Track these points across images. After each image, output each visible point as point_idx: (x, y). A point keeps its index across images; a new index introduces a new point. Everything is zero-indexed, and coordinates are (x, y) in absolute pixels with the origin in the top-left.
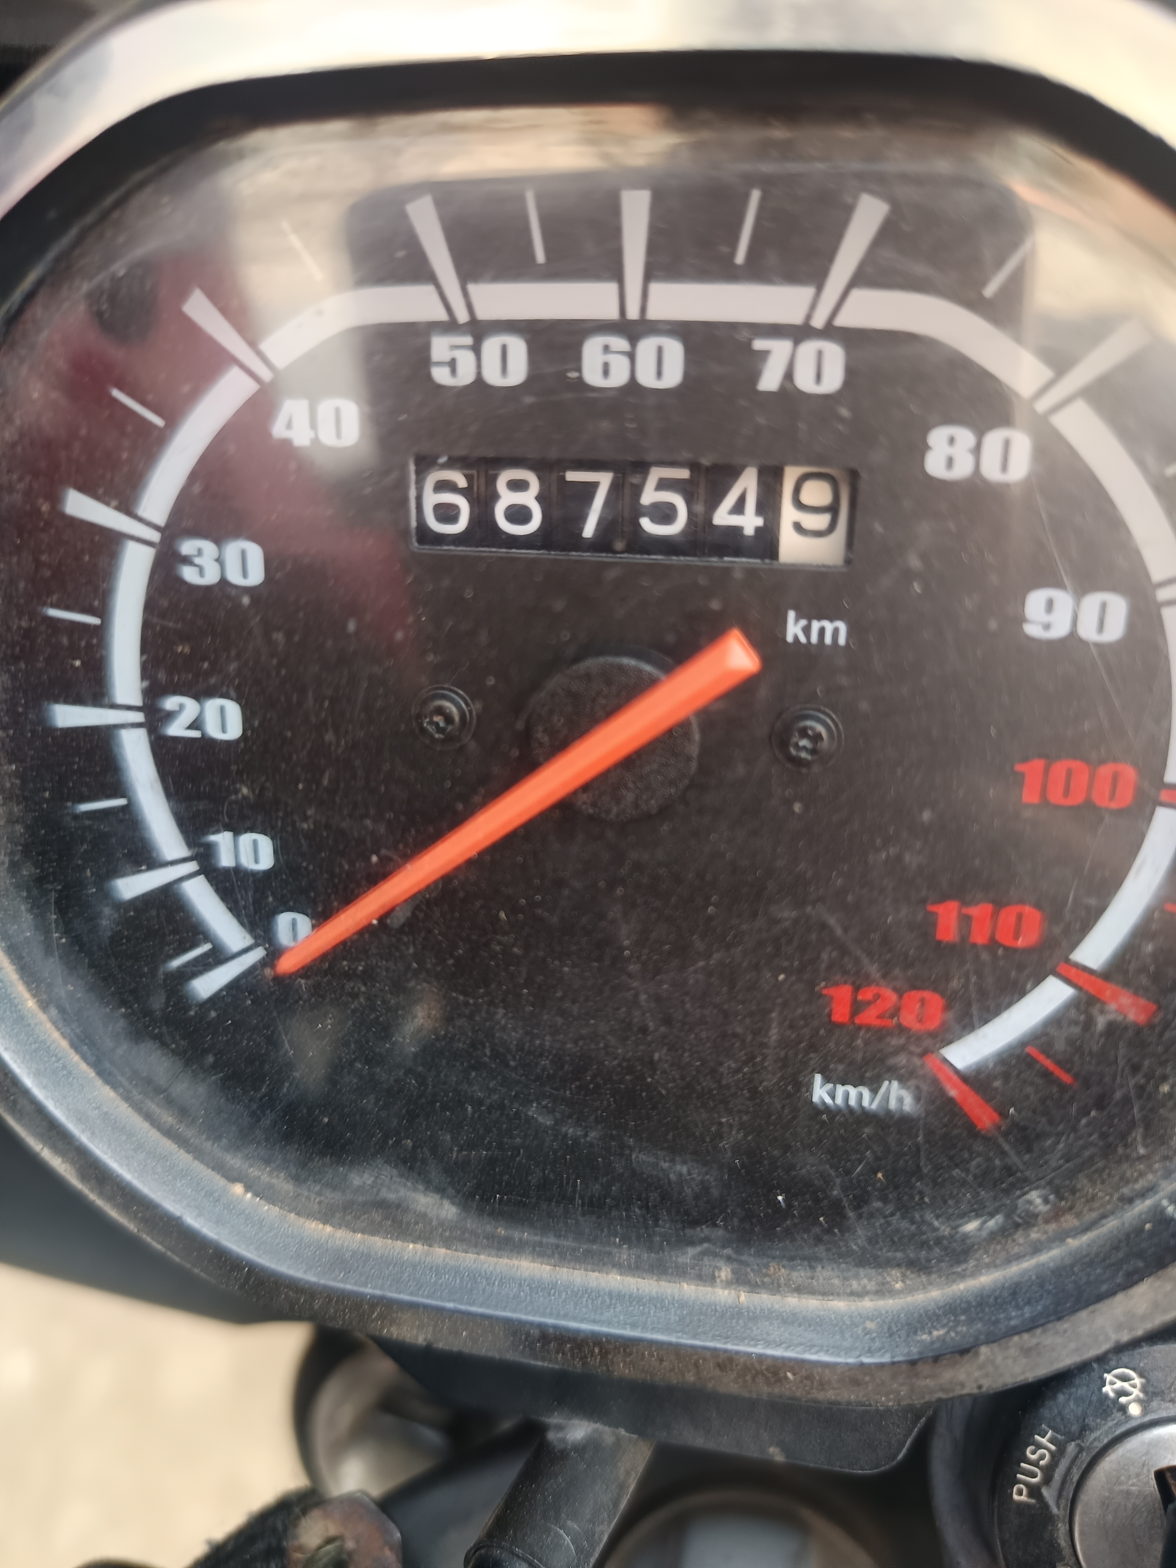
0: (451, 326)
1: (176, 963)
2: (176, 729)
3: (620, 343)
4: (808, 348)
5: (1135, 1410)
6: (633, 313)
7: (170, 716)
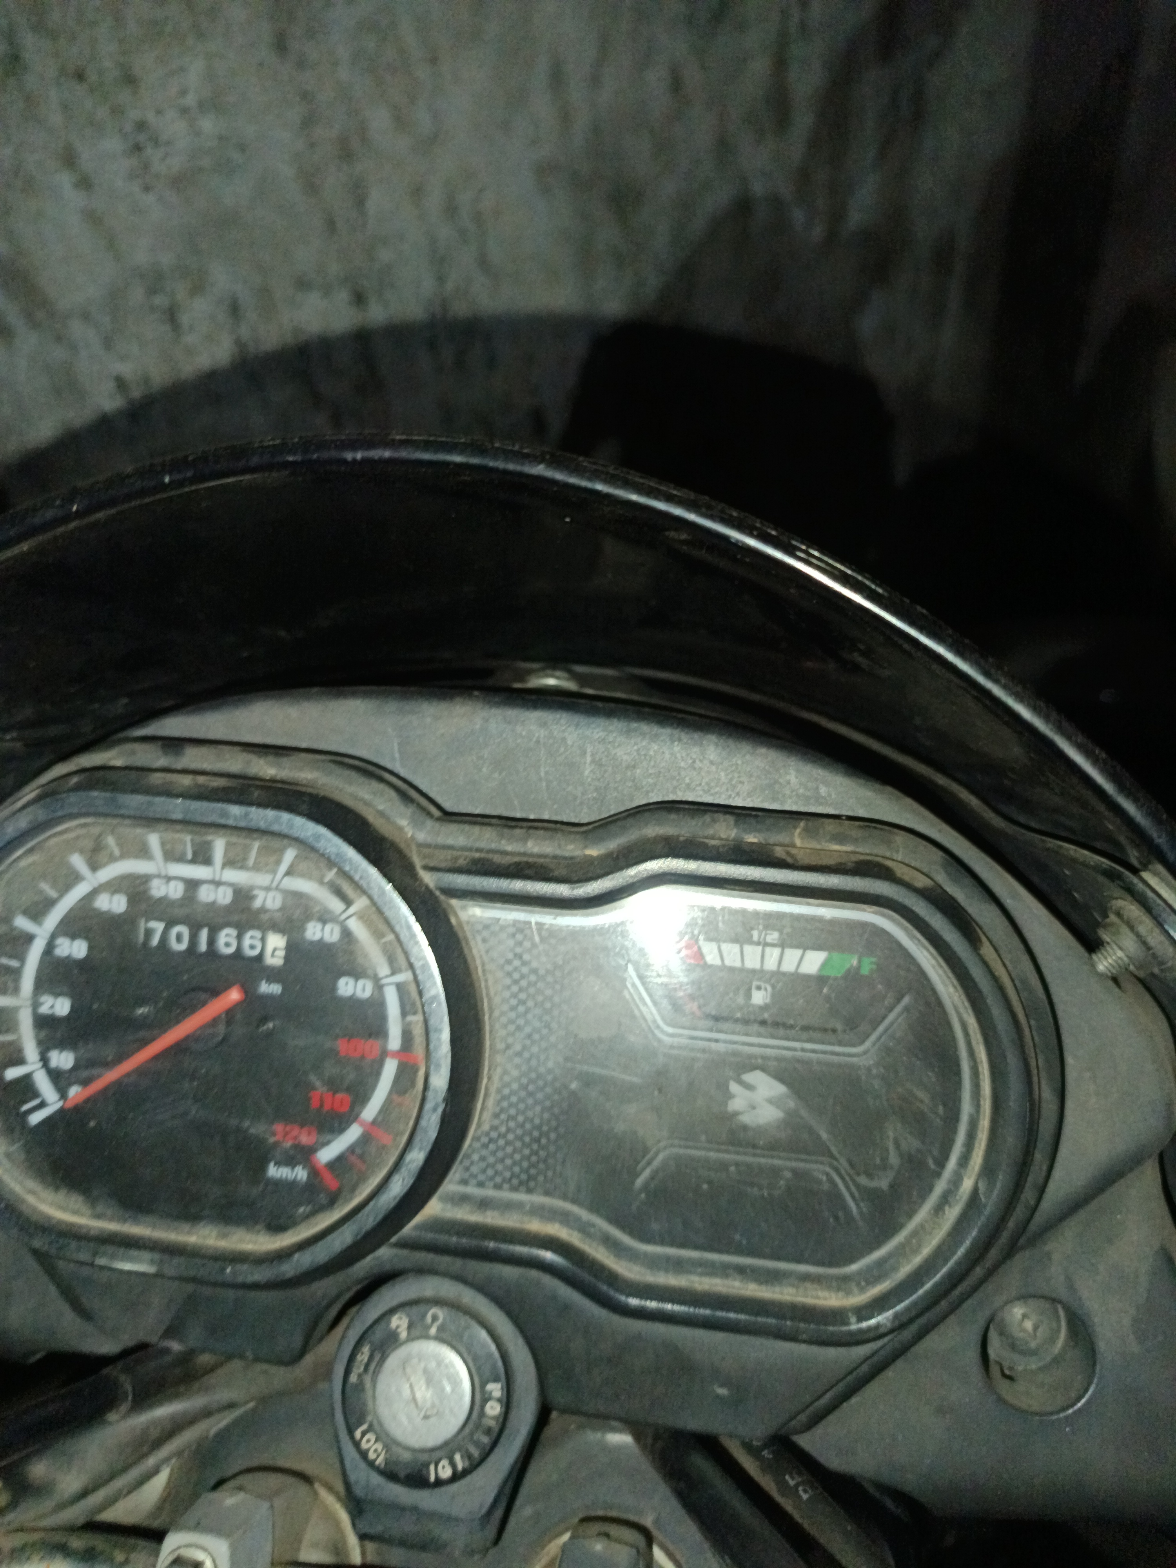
0: (159, 876)
1: (25, 1107)
2: (44, 1009)
3: (212, 887)
4: (271, 894)
5: (403, 1335)
6: (217, 878)
7: (42, 1004)
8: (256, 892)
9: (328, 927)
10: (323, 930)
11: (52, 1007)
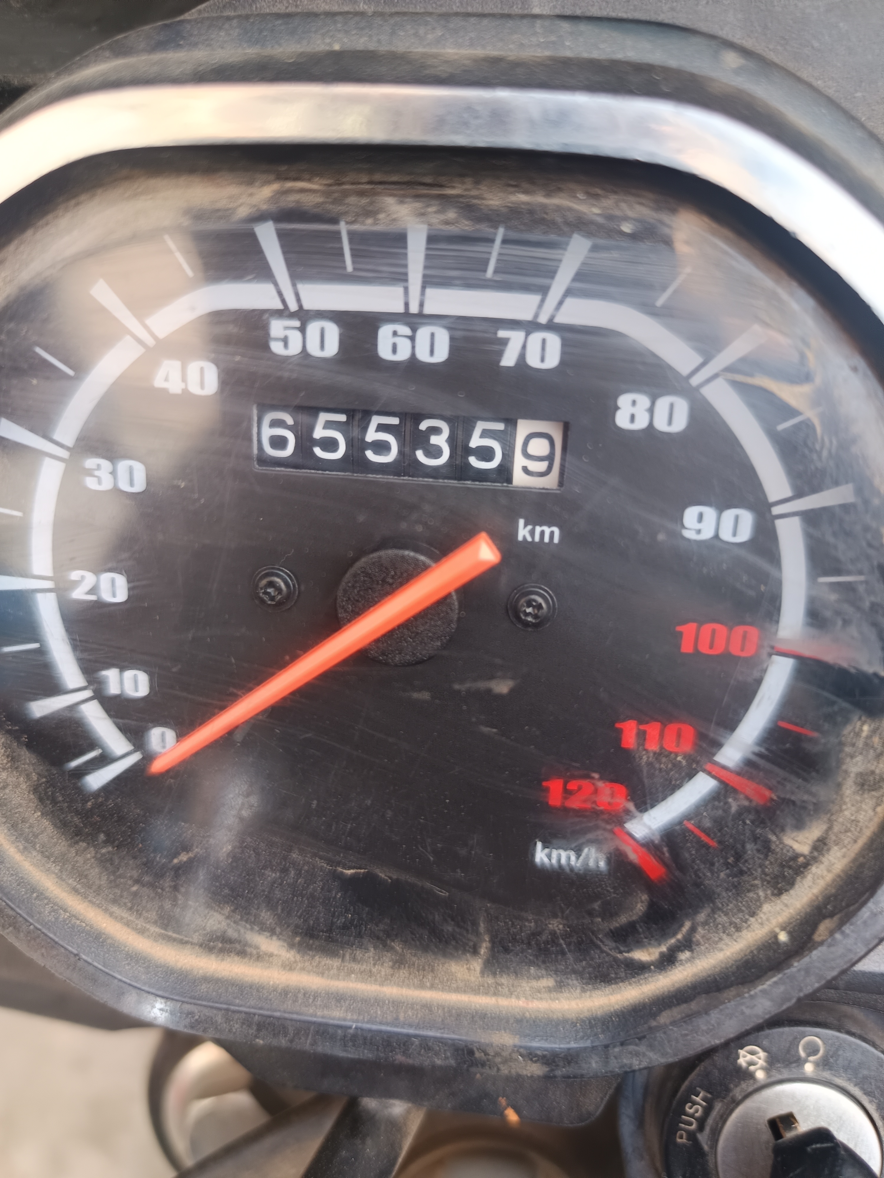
8: (502, 334)
9: (663, 403)
10: (651, 411)
11: (93, 590)
